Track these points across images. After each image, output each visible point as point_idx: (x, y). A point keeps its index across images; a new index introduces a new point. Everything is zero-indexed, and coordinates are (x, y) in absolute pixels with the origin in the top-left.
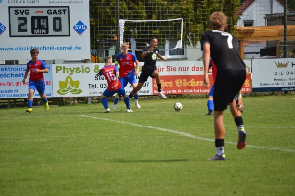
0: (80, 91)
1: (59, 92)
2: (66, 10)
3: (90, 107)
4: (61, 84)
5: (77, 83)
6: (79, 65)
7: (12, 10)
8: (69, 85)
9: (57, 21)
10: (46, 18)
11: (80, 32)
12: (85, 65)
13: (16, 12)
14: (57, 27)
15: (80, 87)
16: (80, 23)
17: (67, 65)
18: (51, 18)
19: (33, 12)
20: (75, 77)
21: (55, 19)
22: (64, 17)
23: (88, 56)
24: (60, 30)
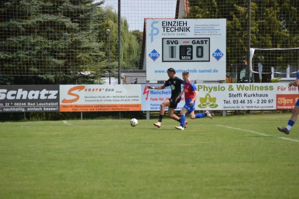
0: (217, 106)
1: (199, 106)
2: (207, 40)
3: (225, 119)
4: (201, 99)
5: (214, 100)
6: (217, 85)
7: (165, 41)
8: (208, 101)
9: (200, 49)
10: (191, 47)
11: (218, 58)
12: (222, 85)
13: (168, 43)
14: (200, 54)
15: (217, 103)
16: (218, 51)
17: (207, 85)
18: (195, 47)
19: (181, 43)
20: (213, 94)
21: (198, 48)
22: (205, 47)
23: (224, 78)
24: (202, 56)
